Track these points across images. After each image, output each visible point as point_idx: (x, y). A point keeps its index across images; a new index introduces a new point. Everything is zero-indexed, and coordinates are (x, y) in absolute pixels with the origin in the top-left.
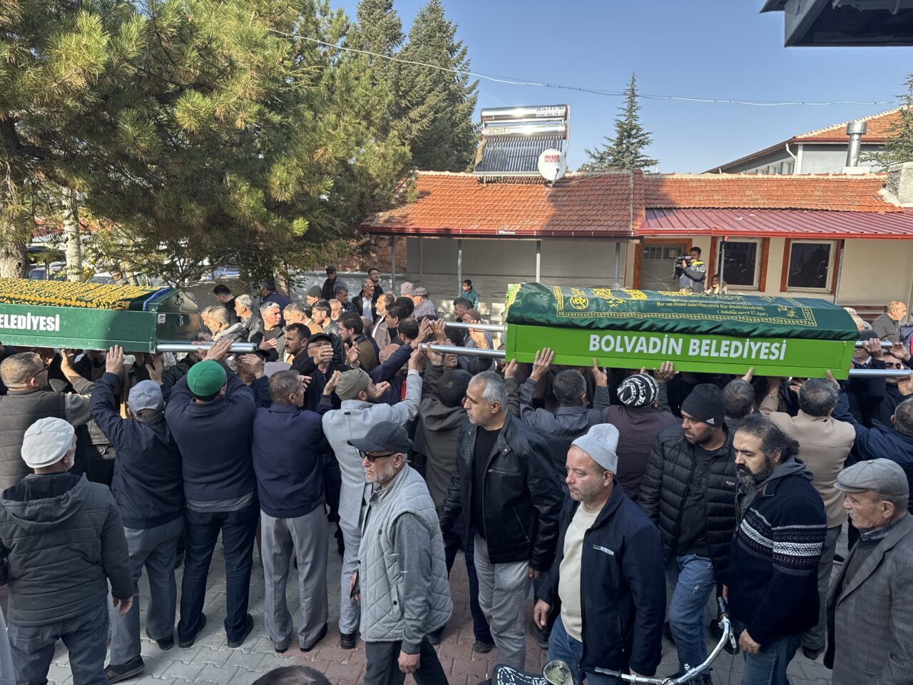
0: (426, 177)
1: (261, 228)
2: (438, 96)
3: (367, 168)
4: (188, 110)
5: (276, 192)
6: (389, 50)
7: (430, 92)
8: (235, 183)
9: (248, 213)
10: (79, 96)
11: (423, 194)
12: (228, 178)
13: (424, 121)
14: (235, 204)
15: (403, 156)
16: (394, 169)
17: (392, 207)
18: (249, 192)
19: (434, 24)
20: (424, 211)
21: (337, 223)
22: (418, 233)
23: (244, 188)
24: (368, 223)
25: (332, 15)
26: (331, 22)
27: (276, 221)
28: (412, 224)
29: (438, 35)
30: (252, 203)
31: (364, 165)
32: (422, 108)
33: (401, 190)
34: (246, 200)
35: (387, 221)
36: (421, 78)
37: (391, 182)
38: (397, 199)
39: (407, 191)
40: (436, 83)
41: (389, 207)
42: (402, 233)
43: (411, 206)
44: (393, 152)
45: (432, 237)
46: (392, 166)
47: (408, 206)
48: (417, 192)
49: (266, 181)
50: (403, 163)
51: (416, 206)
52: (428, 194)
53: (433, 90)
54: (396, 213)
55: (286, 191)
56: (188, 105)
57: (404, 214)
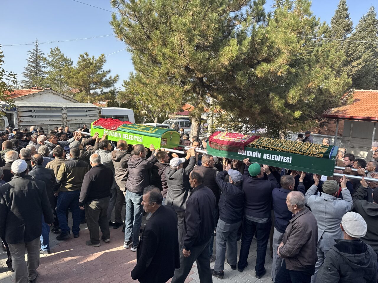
0: (359, 92)
1: (281, 115)
2: (368, 54)
3: (329, 89)
4: (261, 70)
5: (290, 100)
6: (345, 36)
7: (364, 53)
8: (273, 97)
9: (277, 108)
10: (226, 68)
11: (356, 100)
12: (271, 95)
13: (359, 66)
14: (272, 105)
15: (348, 83)
16: (343, 89)
17: (340, 106)
18: (279, 100)
19: (370, 21)
20: (356, 108)
21: (312, 113)
22: (352, 118)
23: (277, 99)
24: (326, 113)
25: (320, 25)
26: (319, 28)
27: (288, 111)
28: (349, 114)
29: (372, 26)
30: (280, 105)
31: (328, 88)
32: (359, 61)
33: (345, 99)
34: (277, 104)
35: (336, 112)
36: (360, 47)
37: (340, 95)
38: (342, 102)
39: (348, 99)
40: (368, 48)
41: (338, 106)
42: (343, 118)
43: (349, 106)
44: (343, 82)
45: (359, 121)
46: (342, 88)
47: (347, 105)
48: (353, 99)
49: (286, 96)
50: (348, 86)
51: (352, 106)
52: (359, 100)
53: (366, 52)
54: (341, 109)
55: (294, 100)
56: (261, 68)
57: (345, 109)
